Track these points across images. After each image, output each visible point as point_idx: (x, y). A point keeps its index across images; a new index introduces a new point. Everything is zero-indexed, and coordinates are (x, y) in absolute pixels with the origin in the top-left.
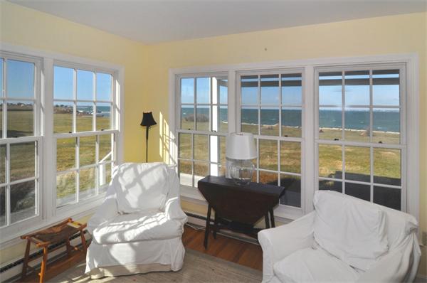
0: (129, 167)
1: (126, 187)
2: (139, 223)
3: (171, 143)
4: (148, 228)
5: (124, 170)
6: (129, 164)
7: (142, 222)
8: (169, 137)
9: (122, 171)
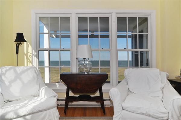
0: (10, 69)
1: (9, 82)
2: (25, 104)
3: (34, 57)
4: (35, 105)
5: (6, 71)
6: (10, 67)
7: (27, 103)
8: (32, 54)
9: (4, 72)
